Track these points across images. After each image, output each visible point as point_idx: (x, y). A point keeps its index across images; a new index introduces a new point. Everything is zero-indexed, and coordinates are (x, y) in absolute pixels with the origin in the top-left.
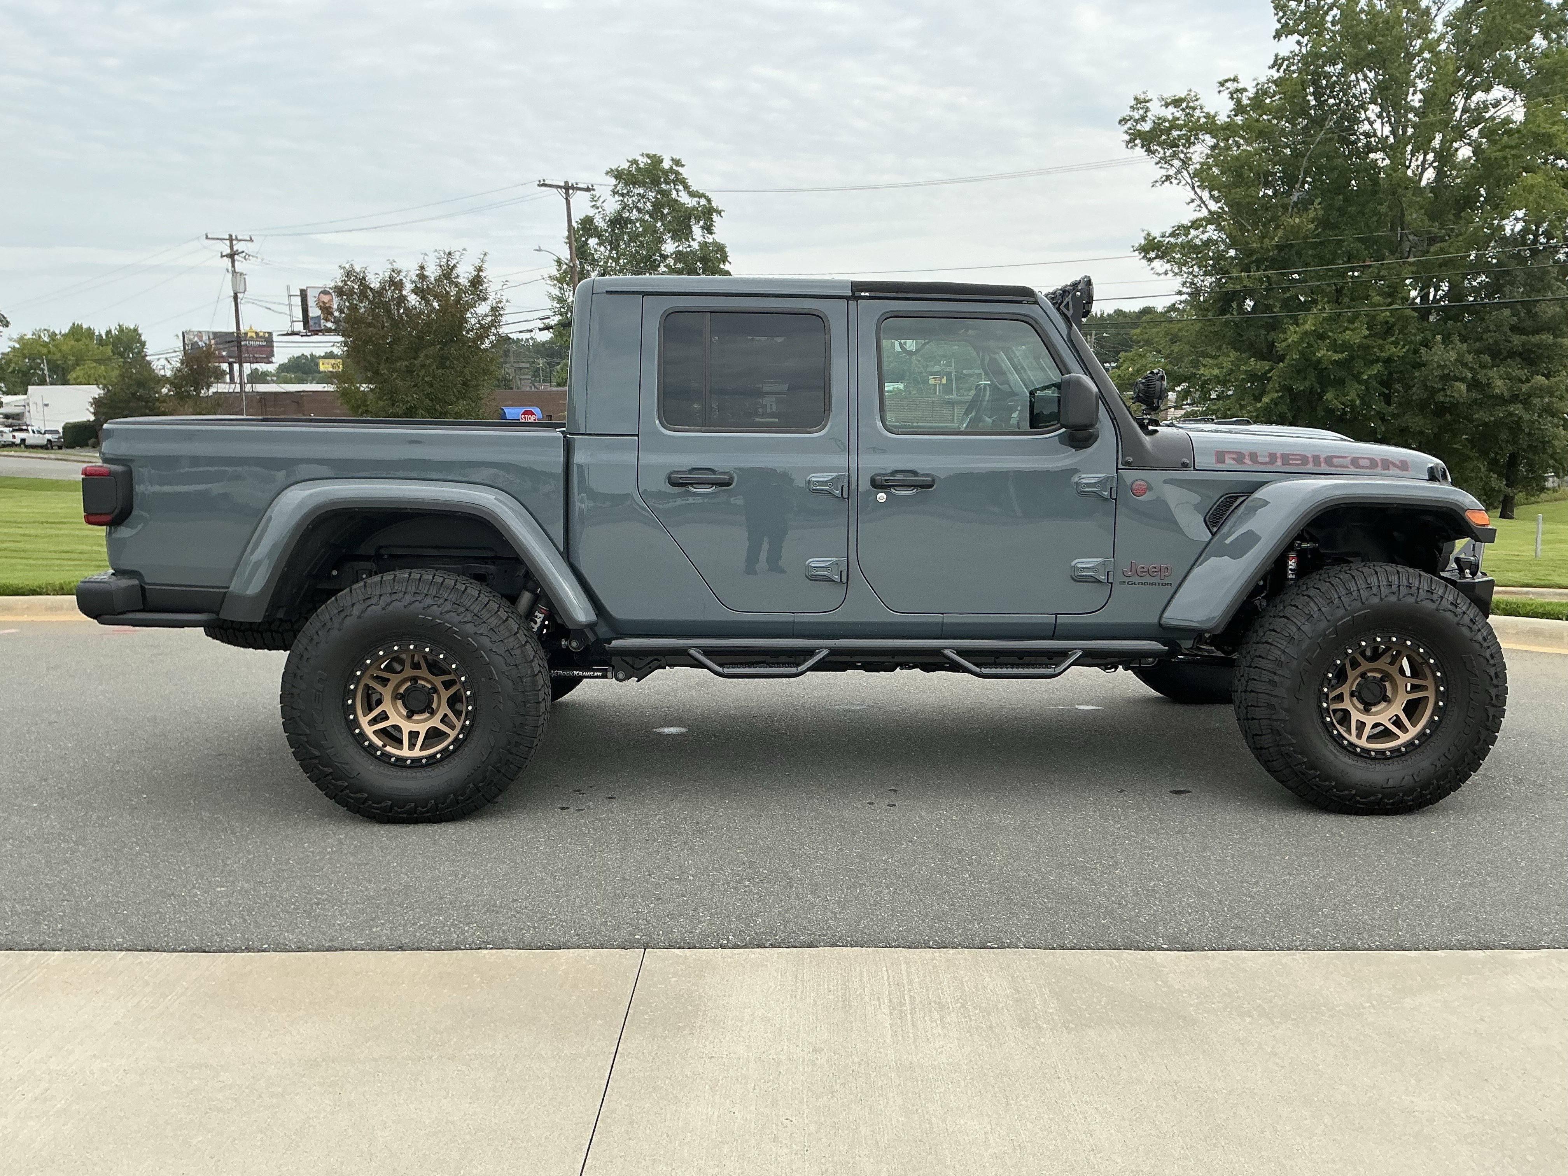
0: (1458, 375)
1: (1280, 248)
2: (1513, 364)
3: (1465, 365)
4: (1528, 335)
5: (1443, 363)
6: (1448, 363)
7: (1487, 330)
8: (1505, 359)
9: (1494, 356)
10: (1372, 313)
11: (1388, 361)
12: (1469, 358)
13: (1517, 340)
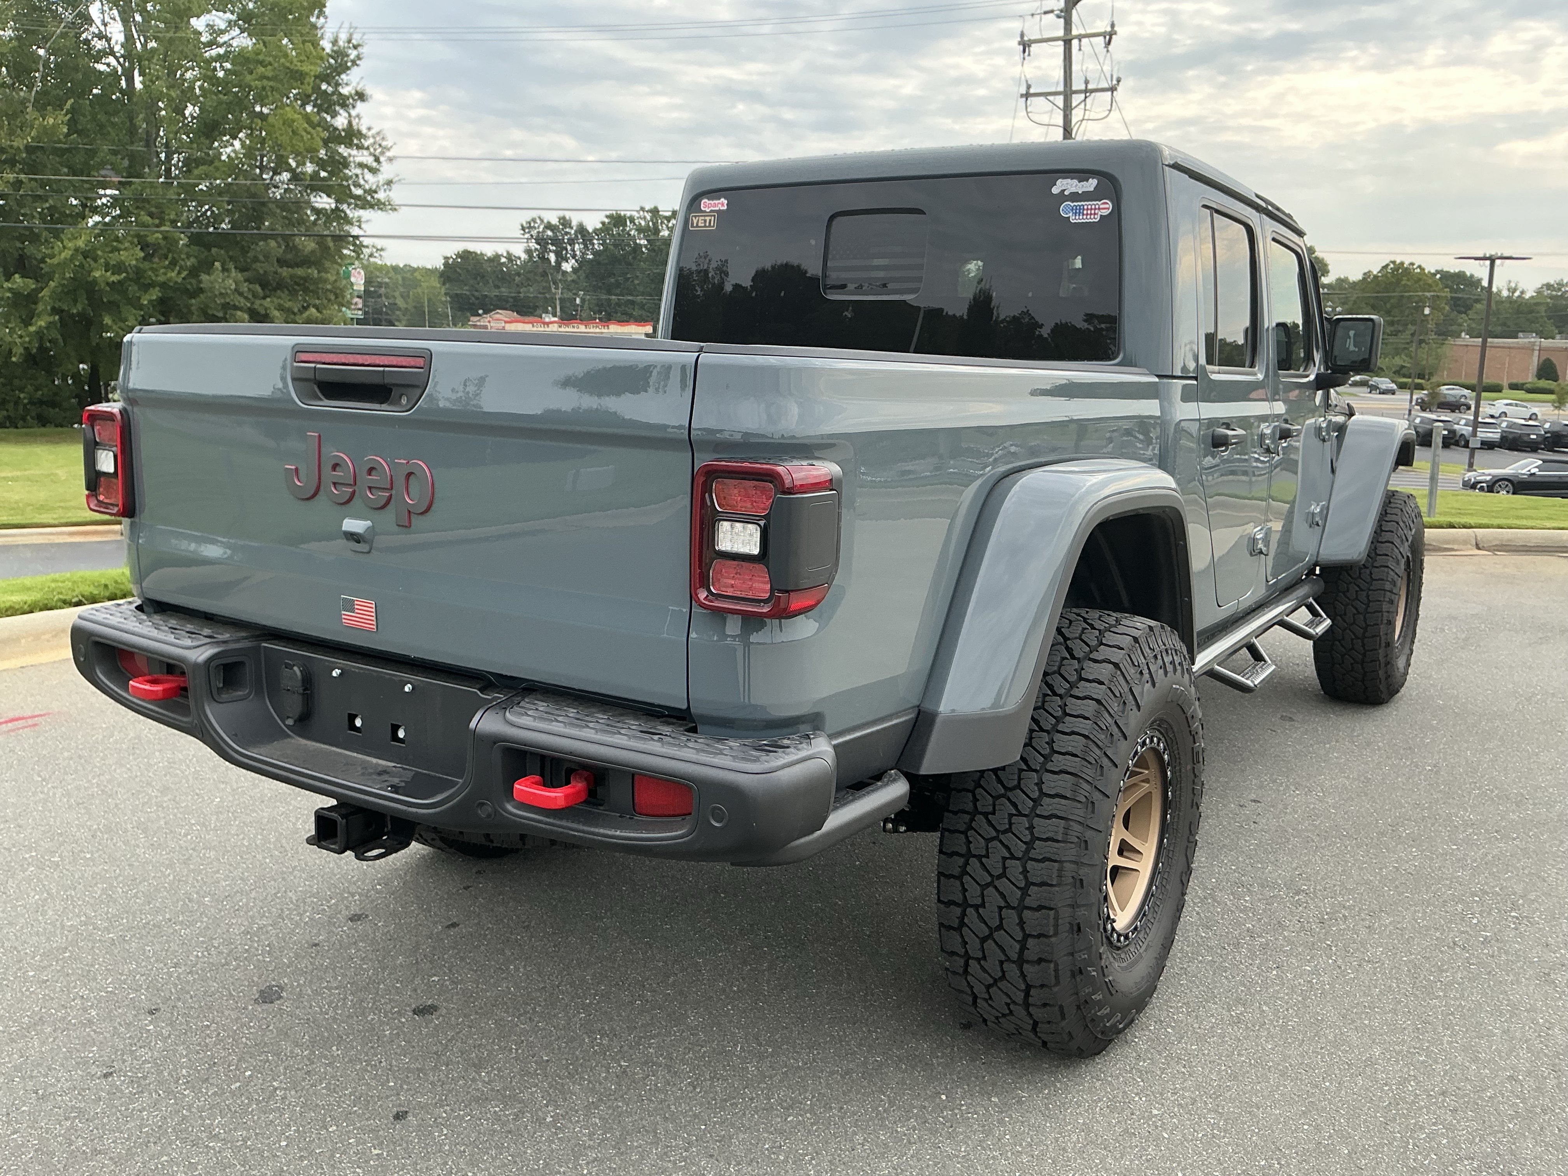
0: (237, 304)
1: (29, 149)
2: (283, 295)
3: (241, 294)
4: (292, 267)
5: (223, 291)
6: (229, 291)
7: (256, 260)
8: (275, 290)
9: (264, 286)
10: (142, 233)
11: (163, 285)
12: (244, 287)
13: (285, 272)
